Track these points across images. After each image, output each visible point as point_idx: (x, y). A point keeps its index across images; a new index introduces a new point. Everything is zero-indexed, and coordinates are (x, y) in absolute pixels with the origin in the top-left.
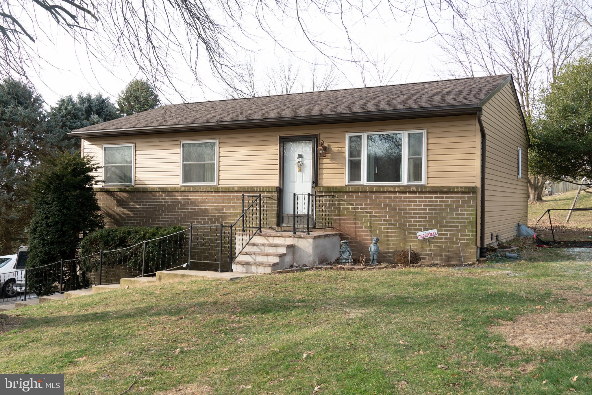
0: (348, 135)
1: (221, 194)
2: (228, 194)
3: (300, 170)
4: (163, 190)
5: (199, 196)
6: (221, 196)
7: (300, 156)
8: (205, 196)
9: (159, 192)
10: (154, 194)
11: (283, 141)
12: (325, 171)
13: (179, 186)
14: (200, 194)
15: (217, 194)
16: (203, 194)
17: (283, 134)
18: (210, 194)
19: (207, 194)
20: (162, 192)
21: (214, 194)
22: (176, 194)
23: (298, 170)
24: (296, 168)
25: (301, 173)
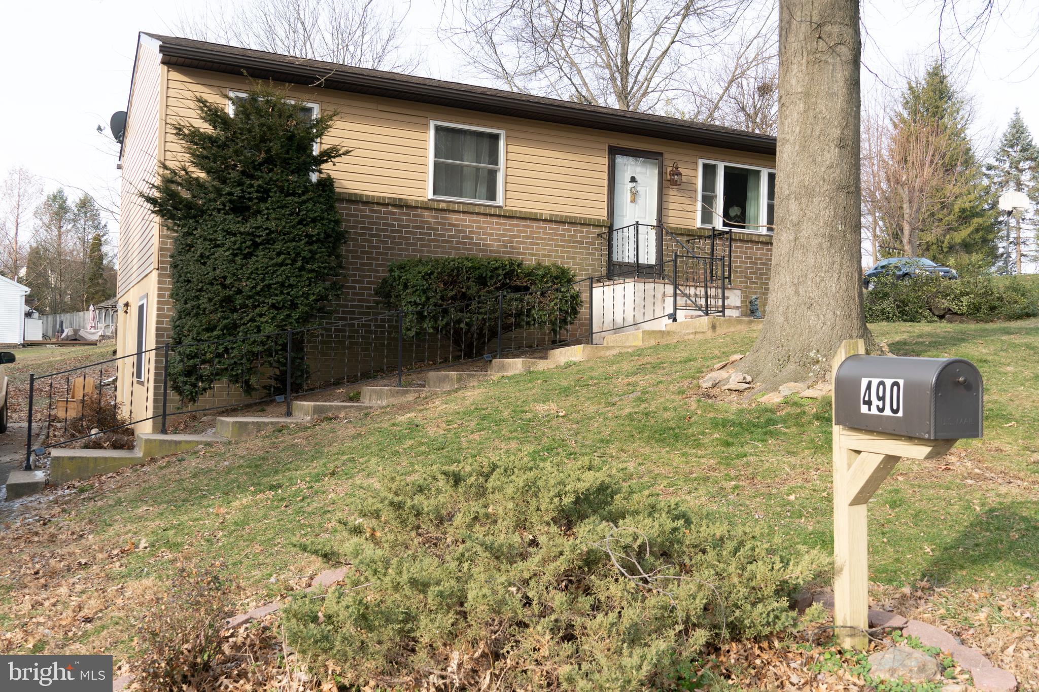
0: (701, 162)
1: (515, 222)
2: (528, 223)
3: (633, 201)
4: (400, 204)
5: (474, 221)
6: (516, 226)
7: (633, 180)
8: (484, 222)
9: (388, 205)
10: (375, 207)
11: (614, 152)
12: (671, 206)
13: (426, 199)
14: (475, 217)
15: (508, 222)
16: (482, 219)
17: (615, 142)
18: (495, 220)
19: (489, 219)
20: (394, 205)
21: (502, 220)
22: (426, 214)
23: (629, 199)
24: (628, 196)
25: (633, 205)
